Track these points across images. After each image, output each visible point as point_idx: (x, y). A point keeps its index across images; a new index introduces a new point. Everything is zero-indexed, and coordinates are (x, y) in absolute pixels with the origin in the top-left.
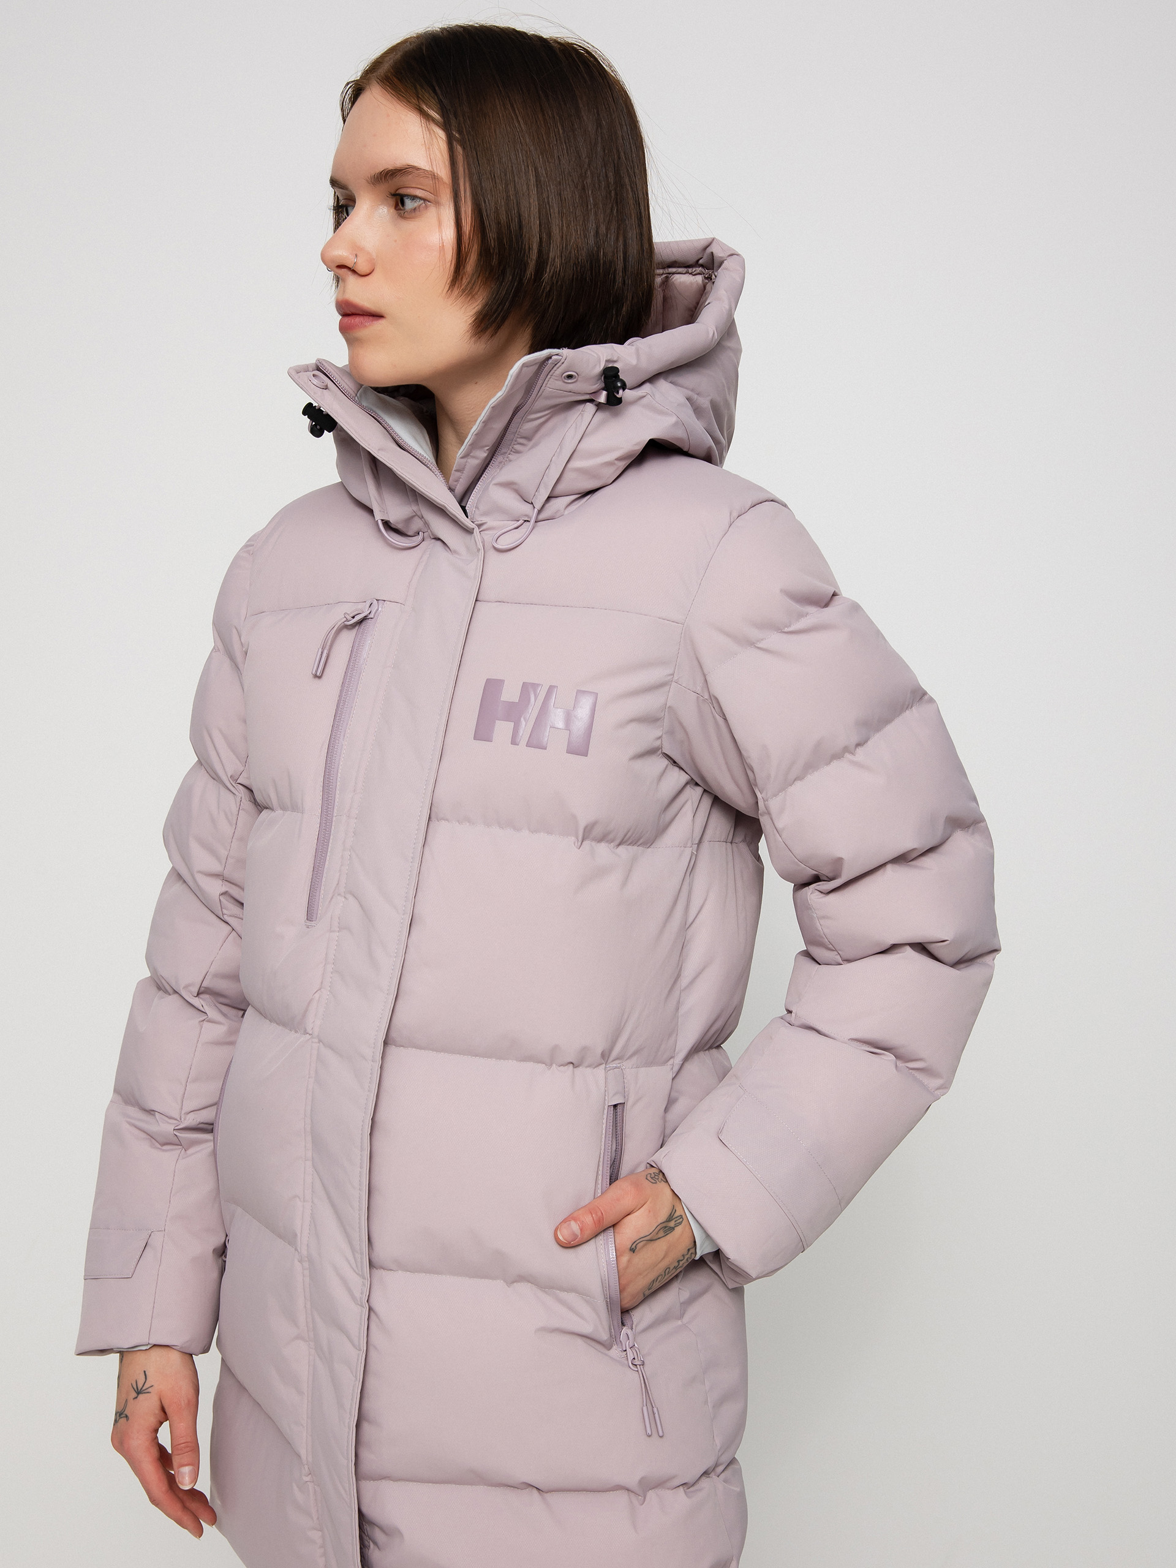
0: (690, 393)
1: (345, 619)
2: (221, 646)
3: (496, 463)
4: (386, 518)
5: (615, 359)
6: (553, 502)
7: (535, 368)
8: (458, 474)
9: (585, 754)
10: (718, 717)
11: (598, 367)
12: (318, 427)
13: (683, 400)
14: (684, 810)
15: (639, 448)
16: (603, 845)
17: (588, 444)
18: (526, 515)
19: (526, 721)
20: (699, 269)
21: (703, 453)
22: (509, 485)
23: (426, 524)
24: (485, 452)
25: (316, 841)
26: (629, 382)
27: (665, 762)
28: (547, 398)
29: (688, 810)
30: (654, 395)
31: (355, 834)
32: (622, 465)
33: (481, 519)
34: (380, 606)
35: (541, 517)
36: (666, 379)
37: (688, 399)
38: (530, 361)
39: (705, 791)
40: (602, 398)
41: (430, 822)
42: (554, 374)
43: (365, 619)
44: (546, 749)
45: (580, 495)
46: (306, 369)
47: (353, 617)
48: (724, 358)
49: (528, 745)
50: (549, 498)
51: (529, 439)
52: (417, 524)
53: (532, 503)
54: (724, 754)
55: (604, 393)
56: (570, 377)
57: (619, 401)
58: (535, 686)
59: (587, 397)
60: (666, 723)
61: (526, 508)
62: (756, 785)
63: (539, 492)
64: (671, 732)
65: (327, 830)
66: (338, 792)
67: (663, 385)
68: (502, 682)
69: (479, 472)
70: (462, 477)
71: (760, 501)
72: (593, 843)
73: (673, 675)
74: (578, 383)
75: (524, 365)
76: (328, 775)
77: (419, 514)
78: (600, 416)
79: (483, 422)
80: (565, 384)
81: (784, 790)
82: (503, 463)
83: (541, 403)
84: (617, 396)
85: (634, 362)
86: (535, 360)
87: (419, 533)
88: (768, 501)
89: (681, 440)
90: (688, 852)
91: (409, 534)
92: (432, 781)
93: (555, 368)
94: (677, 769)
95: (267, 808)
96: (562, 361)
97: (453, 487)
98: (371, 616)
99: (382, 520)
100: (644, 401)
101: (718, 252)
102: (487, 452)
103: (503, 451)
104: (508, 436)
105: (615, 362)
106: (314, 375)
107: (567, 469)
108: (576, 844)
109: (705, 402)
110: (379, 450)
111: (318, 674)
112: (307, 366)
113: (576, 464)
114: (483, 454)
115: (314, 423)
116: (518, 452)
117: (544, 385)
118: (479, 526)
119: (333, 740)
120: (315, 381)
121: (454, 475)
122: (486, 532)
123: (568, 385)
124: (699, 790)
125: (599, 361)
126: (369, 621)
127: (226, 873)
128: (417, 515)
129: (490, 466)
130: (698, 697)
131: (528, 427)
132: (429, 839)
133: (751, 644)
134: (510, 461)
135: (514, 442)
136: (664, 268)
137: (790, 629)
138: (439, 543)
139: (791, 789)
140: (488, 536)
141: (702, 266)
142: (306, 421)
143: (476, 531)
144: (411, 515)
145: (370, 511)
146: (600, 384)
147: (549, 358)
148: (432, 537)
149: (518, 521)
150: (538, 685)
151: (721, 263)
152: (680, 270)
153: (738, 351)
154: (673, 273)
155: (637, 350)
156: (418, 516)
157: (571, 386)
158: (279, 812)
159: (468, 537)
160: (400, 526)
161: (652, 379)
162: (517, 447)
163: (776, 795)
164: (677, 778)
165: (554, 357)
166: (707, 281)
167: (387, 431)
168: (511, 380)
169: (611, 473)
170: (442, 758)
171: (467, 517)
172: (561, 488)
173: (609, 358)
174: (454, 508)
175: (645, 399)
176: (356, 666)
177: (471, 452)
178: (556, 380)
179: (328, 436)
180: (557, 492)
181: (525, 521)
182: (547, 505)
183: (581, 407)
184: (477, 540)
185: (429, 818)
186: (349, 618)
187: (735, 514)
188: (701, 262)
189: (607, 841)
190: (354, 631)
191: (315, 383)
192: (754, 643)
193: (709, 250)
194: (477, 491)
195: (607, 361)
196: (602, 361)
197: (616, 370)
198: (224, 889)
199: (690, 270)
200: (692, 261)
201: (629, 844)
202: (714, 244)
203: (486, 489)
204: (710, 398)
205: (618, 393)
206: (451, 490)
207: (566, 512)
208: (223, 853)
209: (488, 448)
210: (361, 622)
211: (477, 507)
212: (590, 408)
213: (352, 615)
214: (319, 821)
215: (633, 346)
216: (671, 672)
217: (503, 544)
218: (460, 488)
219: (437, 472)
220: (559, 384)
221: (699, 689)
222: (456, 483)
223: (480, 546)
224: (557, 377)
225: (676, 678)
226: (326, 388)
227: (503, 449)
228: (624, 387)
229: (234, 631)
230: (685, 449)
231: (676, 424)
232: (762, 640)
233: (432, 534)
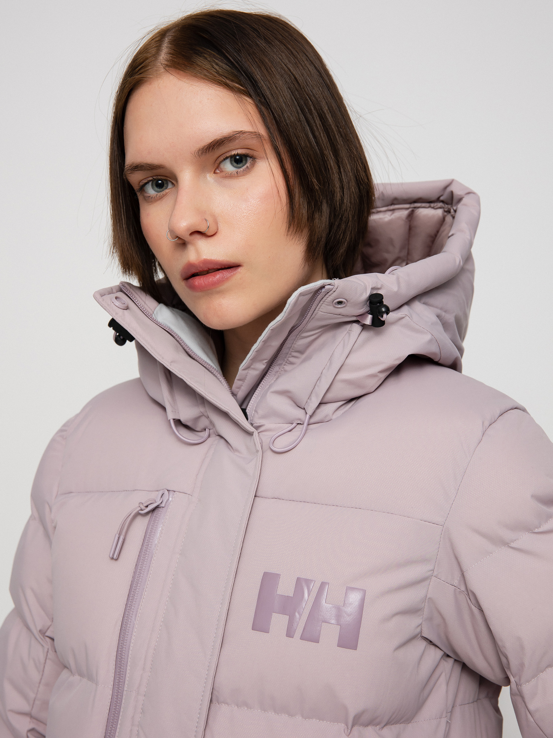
0: (439, 311)
1: (139, 508)
2: (36, 515)
3: (273, 373)
4: (177, 417)
5: (379, 286)
6: (324, 408)
7: (310, 296)
8: (240, 383)
9: (355, 648)
10: (473, 607)
11: (364, 294)
12: (121, 337)
13: (435, 319)
14: (439, 682)
15: (398, 363)
16: (370, 728)
17: (353, 359)
18: (300, 419)
19: (300, 615)
20: (440, 205)
21: (450, 362)
22: (285, 393)
23: (211, 423)
24: (264, 364)
25: (108, 711)
26: (391, 308)
27: (424, 643)
28: (319, 320)
29: (443, 680)
30: (411, 316)
31: (143, 711)
32: (383, 376)
33: (257, 422)
34: (171, 496)
35: (313, 420)
36: (420, 301)
37: (438, 316)
38: (306, 291)
39: (455, 660)
40: (368, 321)
41: (211, 704)
42: (326, 301)
43: (157, 507)
44: (318, 642)
45: (346, 402)
46: (110, 291)
47: (147, 506)
48: (464, 279)
49: (302, 638)
50: (321, 404)
51: (301, 352)
52: (203, 423)
53: (304, 409)
54: (477, 638)
55: (370, 317)
56: (340, 303)
57: (383, 323)
58: (308, 582)
59: (354, 319)
60: (426, 612)
61: (299, 413)
62: (509, 668)
63: (311, 399)
64: (430, 619)
65: (118, 702)
66: (128, 668)
67: (418, 306)
68: (278, 576)
69: (258, 380)
70: (243, 385)
71: (506, 410)
72: (361, 728)
73: (433, 570)
74: (347, 308)
75: (301, 295)
76: (121, 651)
77: (205, 414)
78: (365, 335)
79: (263, 342)
80: (334, 308)
81: (536, 676)
82: (279, 373)
83: (313, 324)
84: (382, 319)
85: (395, 289)
86: (310, 290)
87: (205, 430)
88: (512, 409)
89: (435, 354)
90: (444, 721)
91: (198, 429)
92: (214, 667)
93: (327, 296)
94: (433, 647)
95: (68, 668)
96: (334, 290)
97: (235, 393)
98: (163, 505)
99: (174, 419)
100: (403, 321)
101: (457, 191)
102: (266, 364)
103: (280, 362)
104: (284, 350)
105: (378, 289)
106: (116, 298)
107: (335, 381)
108: (346, 731)
109: (450, 318)
110: (172, 362)
111: (115, 557)
112: (112, 288)
113: (343, 376)
114: (261, 366)
115: (118, 334)
116: (292, 363)
117: (317, 309)
118: (257, 428)
119: (126, 618)
120: (117, 303)
121: (237, 383)
122: (262, 433)
123: (337, 309)
124: (451, 661)
125: (366, 289)
126: (160, 510)
127: (34, 712)
128: (203, 415)
129: (267, 375)
130: (455, 590)
131: (301, 343)
132: (210, 722)
133: (505, 543)
134: (285, 371)
135: (288, 356)
136: (411, 203)
137: (540, 530)
138: (222, 441)
139: (542, 675)
140: (266, 437)
141: (443, 202)
142: (111, 332)
143: (256, 433)
144: (200, 415)
145: (164, 408)
146: (366, 309)
147: (323, 287)
148: (217, 434)
149: (292, 424)
150: (311, 581)
151: (460, 200)
152: (424, 205)
153: (472, 272)
154: (419, 207)
155: (398, 279)
156: (205, 416)
157: (341, 310)
158: (77, 677)
159: (248, 438)
160: (189, 424)
161: (408, 302)
162: (292, 359)
163: (528, 681)
164: (434, 655)
165: (327, 287)
166: (446, 214)
167: (180, 344)
168: (289, 308)
169: (375, 383)
170: (223, 646)
171: (247, 419)
172: (330, 396)
173: (374, 286)
174: (236, 413)
175: (403, 320)
176: (148, 550)
177: (252, 364)
178: (328, 305)
179: (130, 345)
180: (325, 400)
181: (298, 424)
182: (318, 411)
183: (348, 327)
184: (256, 442)
185: (211, 701)
186: (143, 507)
187: (487, 424)
188: (442, 198)
189: (373, 725)
190: (148, 517)
191: (117, 305)
192: (509, 544)
193: (449, 189)
194: (256, 396)
195: (373, 289)
196: (368, 288)
197: (380, 297)
198: (31, 726)
199: (432, 205)
200: (434, 197)
201: (393, 724)
202: (454, 183)
203: (264, 396)
204: (454, 314)
205: (382, 317)
206: (234, 395)
207: (334, 417)
208: (32, 695)
209: (266, 361)
210: (153, 510)
211: (256, 411)
212: (357, 328)
213: (145, 505)
214: (111, 692)
215: (393, 274)
216: (432, 568)
217: (279, 446)
218: (241, 394)
219: (222, 379)
220: (331, 309)
221: (456, 582)
222: (237, 390)
223: (259, 448)
224: (329, 303)
225: (435, 573)
226: (127, 308)
227: (279, 361)
228: (388, 311)
229: (47, 506)
230: (436, 360)
231: (430, 341)
232: (515, 540)
233: (217, 432)
